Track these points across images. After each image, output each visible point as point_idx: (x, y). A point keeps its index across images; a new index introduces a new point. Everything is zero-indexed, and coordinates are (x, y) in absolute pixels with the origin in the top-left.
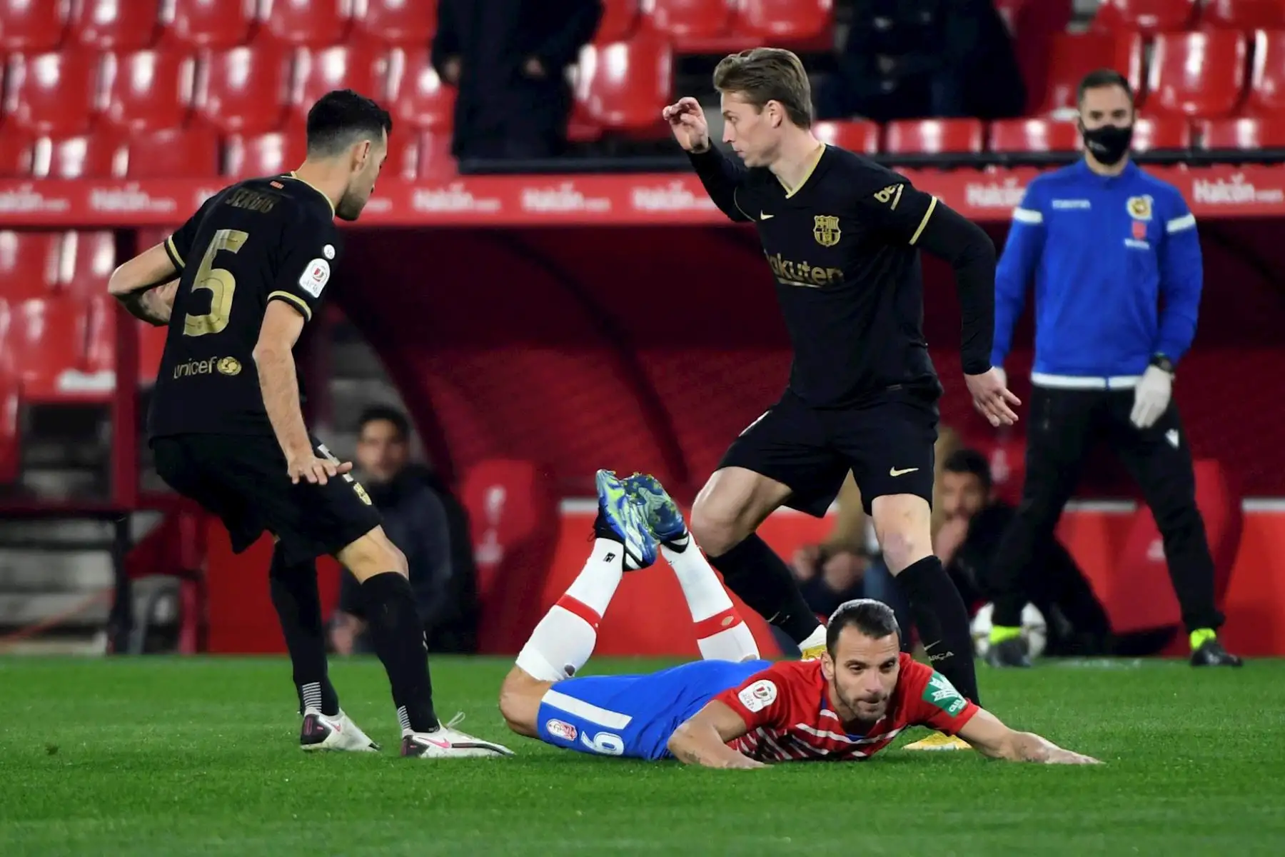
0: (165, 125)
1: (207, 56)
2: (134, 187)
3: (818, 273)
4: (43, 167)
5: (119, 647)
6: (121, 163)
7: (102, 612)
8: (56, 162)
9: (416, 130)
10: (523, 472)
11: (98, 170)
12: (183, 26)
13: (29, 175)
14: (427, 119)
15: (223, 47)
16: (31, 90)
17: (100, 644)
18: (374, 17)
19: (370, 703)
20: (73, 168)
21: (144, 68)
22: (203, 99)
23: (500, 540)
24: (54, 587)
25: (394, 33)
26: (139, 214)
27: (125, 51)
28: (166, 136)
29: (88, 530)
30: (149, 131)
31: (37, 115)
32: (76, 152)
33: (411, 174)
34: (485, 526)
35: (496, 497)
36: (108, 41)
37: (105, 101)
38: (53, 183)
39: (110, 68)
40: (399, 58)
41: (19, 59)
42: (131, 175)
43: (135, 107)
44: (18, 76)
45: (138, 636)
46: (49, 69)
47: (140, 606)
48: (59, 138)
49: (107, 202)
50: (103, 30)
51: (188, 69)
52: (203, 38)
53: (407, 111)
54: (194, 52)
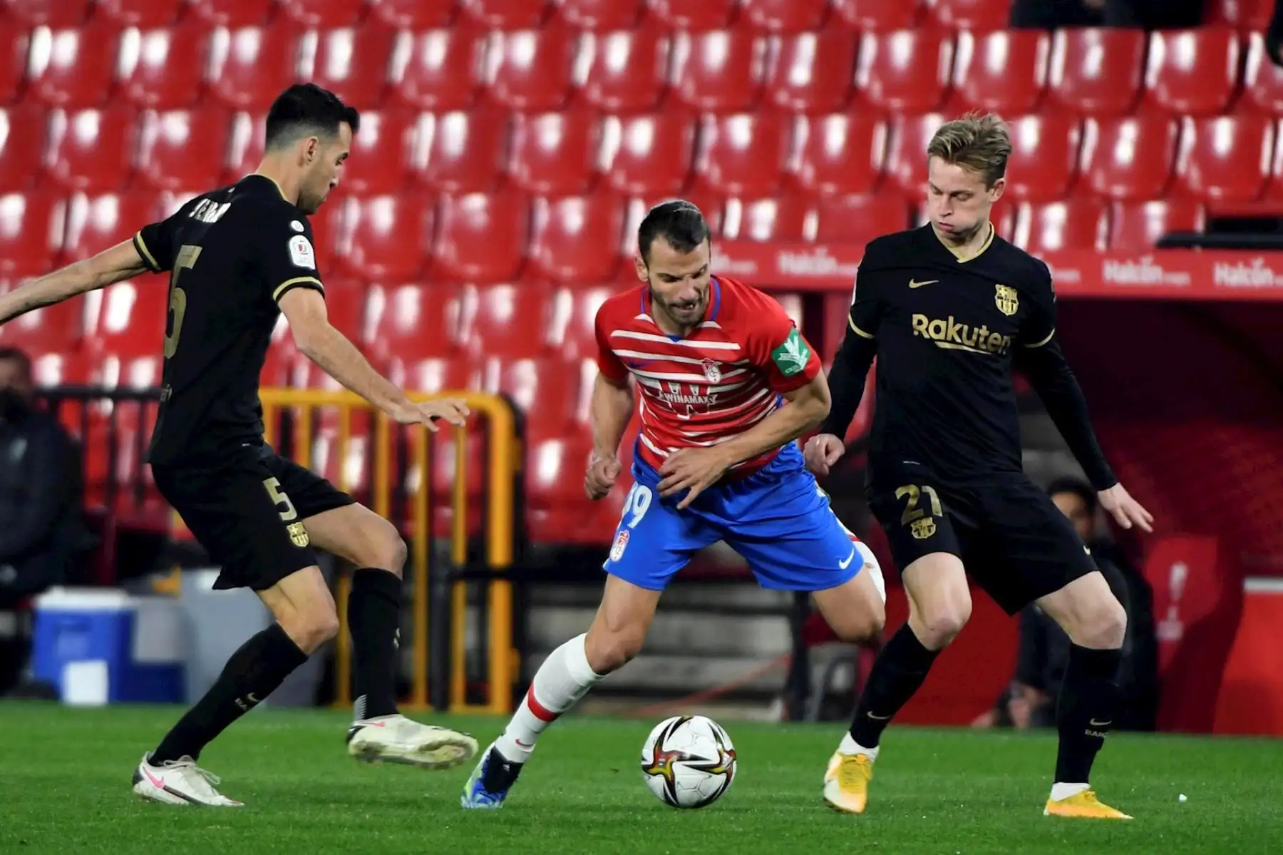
0: (855, 190)
1: (900, 121)
2: (821, 251)
3: (996, 339)
4: (732, 229)
5: (795, 714)
6: (811, 226)
7: (779, 679)
8: (746, 224)
9: (1108, 200)
10: (1209, 547)
11: (788, 233)
12: (877, 90)
13: (718, 236)
14: (1119, 190)
15: (916, 113)
16: (723, 151)
17: (776, 711)
18: (1068, 87)
19: (1044, 778)
20: (762, 231)
21: (836, 132)
22: (894, 165)
23: (1181, 616)
24: (732, 653)
25: (1088, 103)
26: (827, 278)
27: (817, 114)
28: (856, 200)
29: (766, 596)
30: (839, 196)
31: (728, 176)
32: (765, 214)
33: (1101, 245)
34: (1167, 601)
35: (1179, 573)
36: (800, 104)
37: (797, 163)
38: (743, 246)
39: (802, 130)
40: (1092, 128)
41: (710, 119)
42: (821, 239)
43: (826, 170)
44: (710, 136)
45: (814, 704)
46: (741, 130)
47: (817, 673)
48: (748, 199)
49: (794, 265)
50: (796, 92)
51: (880, 134)
52: (896, 103)
53: (1099, 182)
54: (888, 118)
